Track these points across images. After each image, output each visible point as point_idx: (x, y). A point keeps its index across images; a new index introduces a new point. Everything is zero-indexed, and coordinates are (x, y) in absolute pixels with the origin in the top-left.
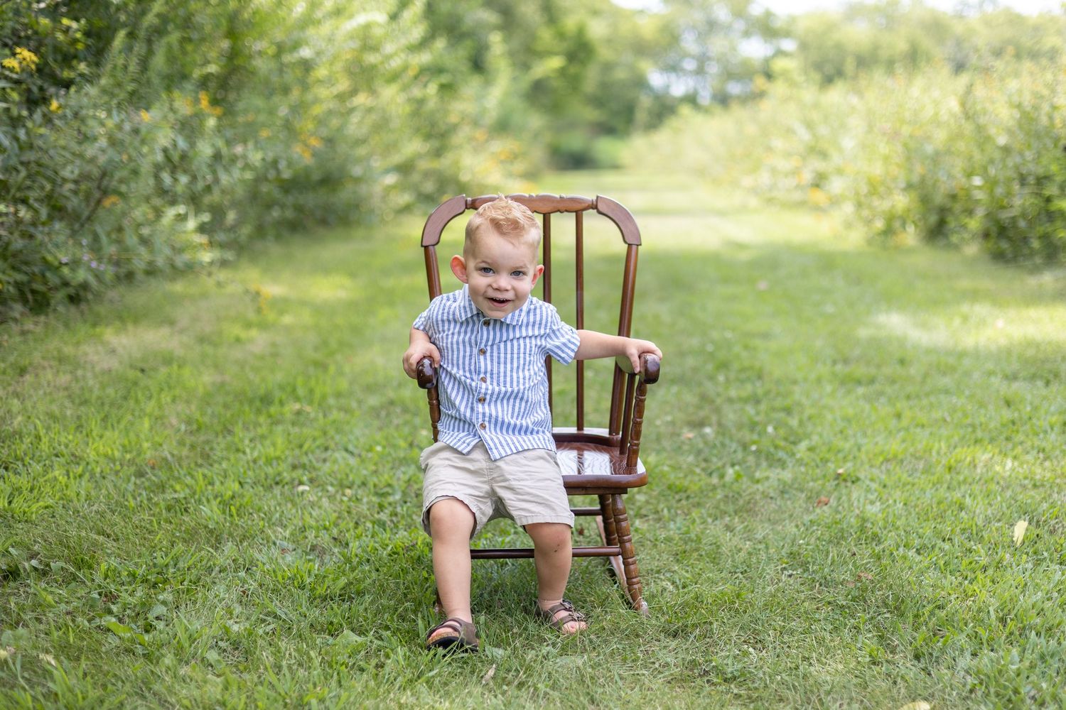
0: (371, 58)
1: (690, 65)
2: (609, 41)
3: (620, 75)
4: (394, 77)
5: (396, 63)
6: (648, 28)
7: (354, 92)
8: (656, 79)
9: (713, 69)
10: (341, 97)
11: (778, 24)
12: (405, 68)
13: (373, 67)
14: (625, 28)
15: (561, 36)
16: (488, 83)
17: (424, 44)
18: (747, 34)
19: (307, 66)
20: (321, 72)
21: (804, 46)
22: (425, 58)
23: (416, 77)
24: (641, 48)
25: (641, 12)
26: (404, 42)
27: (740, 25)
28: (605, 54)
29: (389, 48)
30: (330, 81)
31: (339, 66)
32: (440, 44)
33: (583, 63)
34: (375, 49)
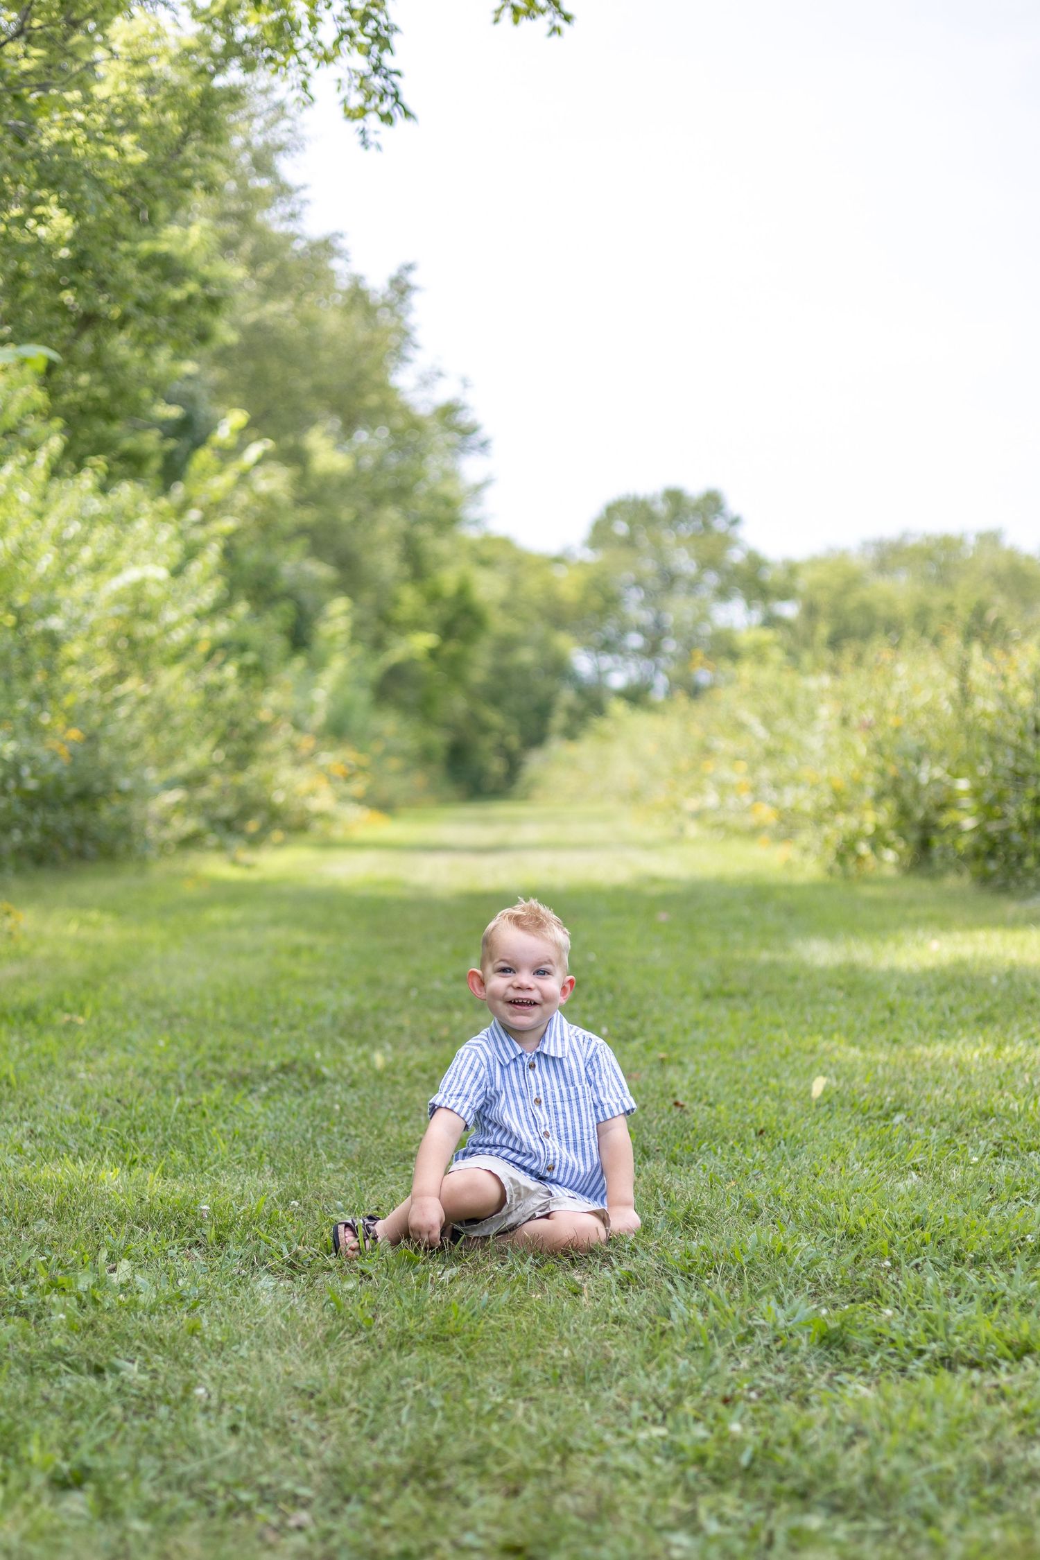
0: (144, 630)
1: (635, 641)
2: (505, 606)
3: (526, 656)
4: (178, 657)
5: (179, 636)
6: (568, 585)
7: (120, 677)
8: (583, 663)
9: (671, 646)
10: (105, 684)
11: (768, 576)
12: (193, 643)
13: (150, 641)
14: (532, 585)
15: (434, 598)
16: (317, 665)
17: (220, 608)
18: (723, 594)
19: (53, 641)
20: (75, 649)
21: (811, 611)
22: (222, 628)
23: (209, 656)
24: (558, 617)
25: (558, 560)
26: (191, 606)
27: (712, 579)
28: (499, 624)
29: (171, 615)
30: (86, 662)
31: (100, 640)
32: (242, 608)
33: (468, 638)
34: (148, 616)
